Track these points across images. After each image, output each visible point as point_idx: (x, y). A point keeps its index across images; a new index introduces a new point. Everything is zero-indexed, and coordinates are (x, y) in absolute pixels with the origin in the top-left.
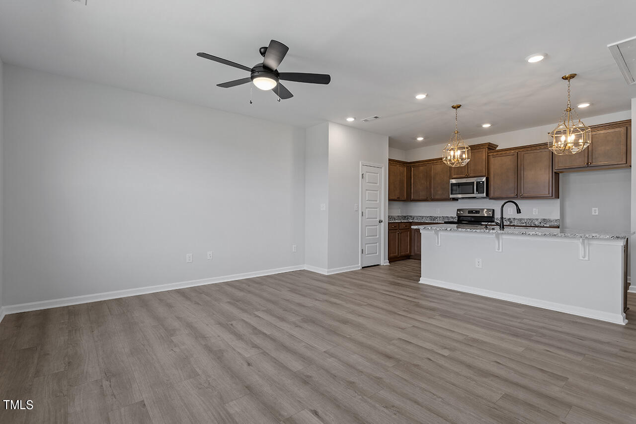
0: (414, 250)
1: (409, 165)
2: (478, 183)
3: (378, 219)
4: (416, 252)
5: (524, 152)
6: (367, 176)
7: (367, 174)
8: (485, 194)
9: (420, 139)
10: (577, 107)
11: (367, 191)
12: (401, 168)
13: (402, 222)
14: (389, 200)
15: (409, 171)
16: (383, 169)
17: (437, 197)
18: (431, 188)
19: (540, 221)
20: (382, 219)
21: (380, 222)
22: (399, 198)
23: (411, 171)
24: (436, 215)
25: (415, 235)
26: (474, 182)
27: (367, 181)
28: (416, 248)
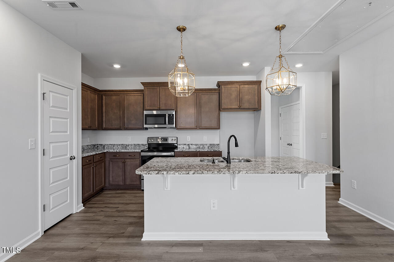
0: (109, 181)
1: (101, 94)
2: (169, 115)
3: (69, 156)
4: (111, 183)
5: (201, 94)
6: (50, 96)
7: (51, 94)
8: (174, 125)
9: (117, 66)
10: (242, 65)
11: (52, 119)
12: (93, 95)
13: (96, 154)
14: (82, 129)
15: (101, 99)
16: (74, 92)
17: (130, 126)
18: (124, 117)
19: (208, 145)
20: (75, 154)
21: (71, 159)
22: (91, 127)
23: (102, 99)
24: (127, 143)
25: (109, 165)
26: (166, 114)
27: (51, 105)
28: (111, 179)
